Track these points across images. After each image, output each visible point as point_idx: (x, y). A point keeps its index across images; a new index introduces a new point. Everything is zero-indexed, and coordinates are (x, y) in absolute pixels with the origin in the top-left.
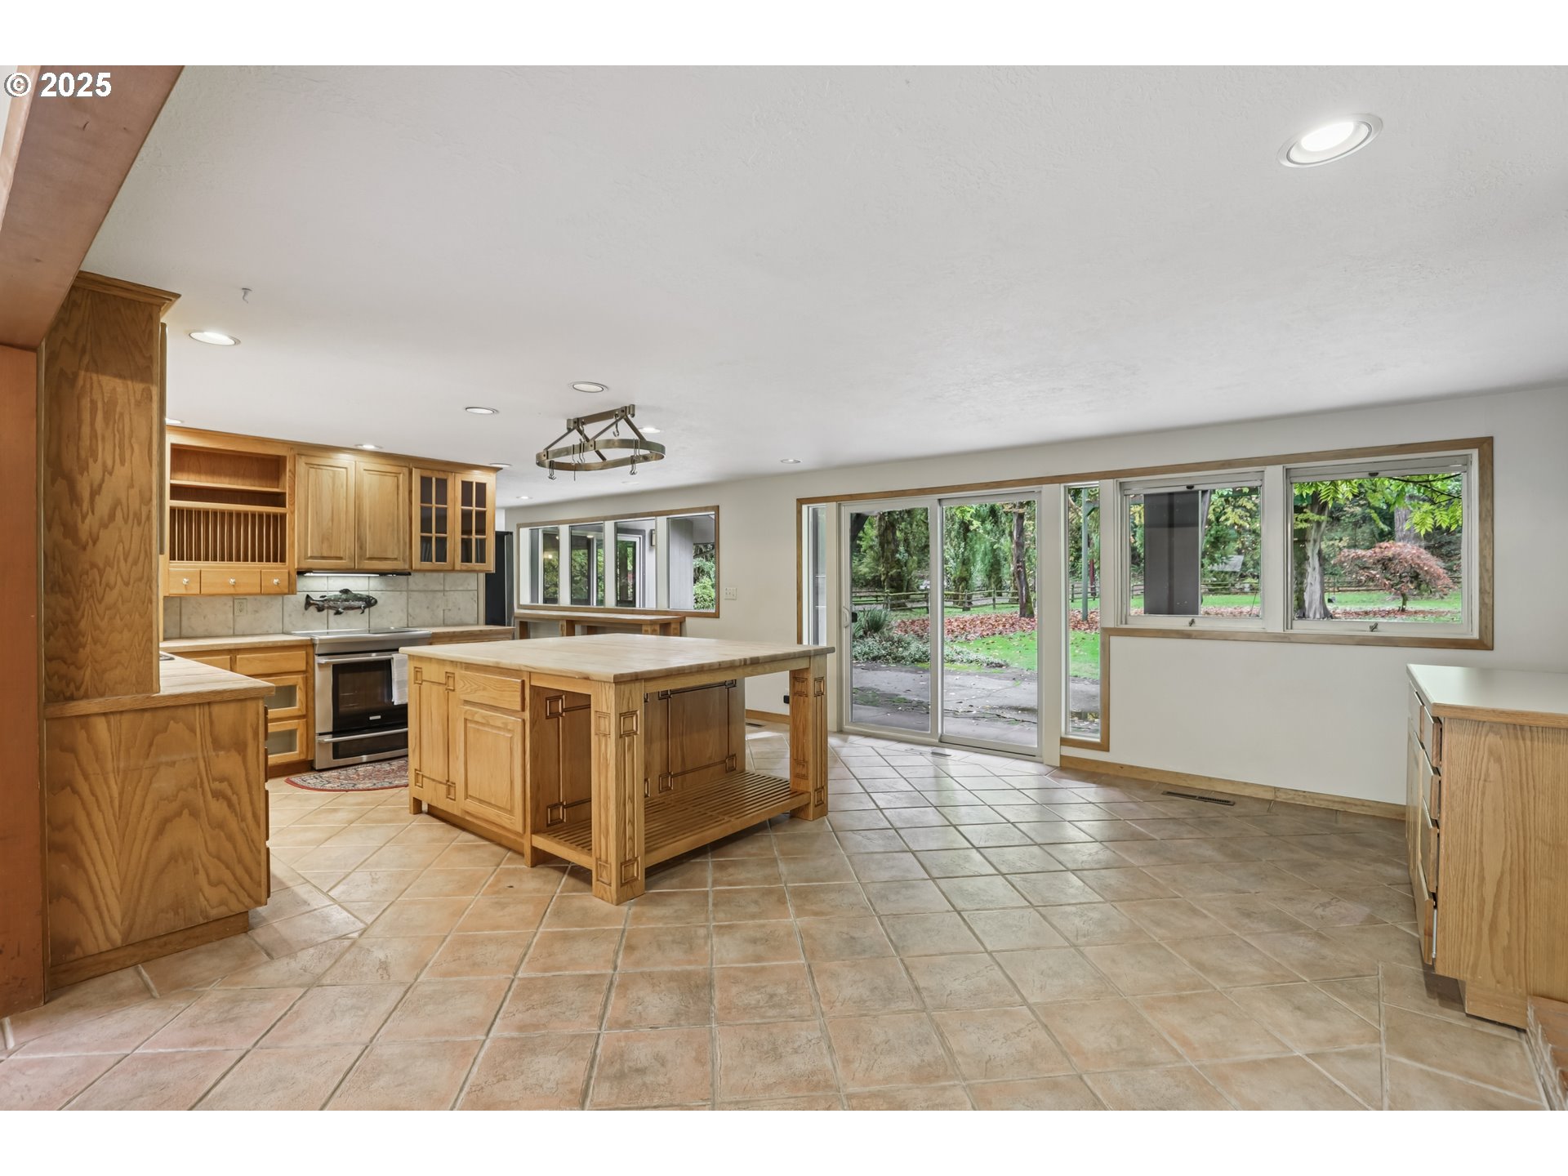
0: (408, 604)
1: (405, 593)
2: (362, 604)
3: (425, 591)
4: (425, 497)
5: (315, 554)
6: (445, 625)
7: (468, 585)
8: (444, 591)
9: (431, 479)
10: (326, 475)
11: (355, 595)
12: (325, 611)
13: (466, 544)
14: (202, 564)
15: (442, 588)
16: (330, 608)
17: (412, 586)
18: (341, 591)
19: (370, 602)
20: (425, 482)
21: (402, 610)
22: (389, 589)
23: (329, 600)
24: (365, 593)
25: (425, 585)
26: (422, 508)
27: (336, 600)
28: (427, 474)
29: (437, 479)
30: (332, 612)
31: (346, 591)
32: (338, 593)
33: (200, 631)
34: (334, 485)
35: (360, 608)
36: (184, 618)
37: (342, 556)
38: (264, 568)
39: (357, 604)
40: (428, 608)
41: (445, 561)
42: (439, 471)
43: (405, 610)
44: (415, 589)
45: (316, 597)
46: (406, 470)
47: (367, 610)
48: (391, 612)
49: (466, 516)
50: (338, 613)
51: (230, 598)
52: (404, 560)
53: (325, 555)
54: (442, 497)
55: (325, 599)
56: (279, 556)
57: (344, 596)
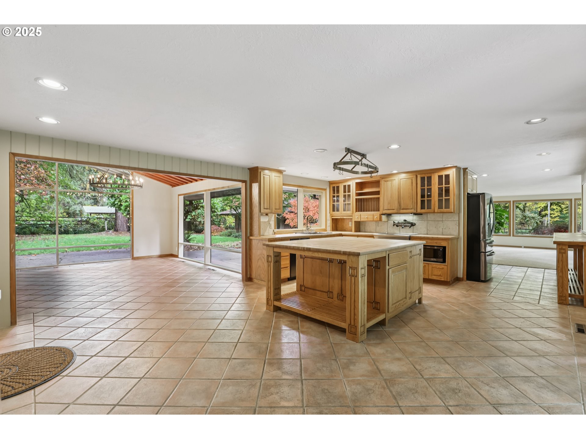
0: (427, 225)
1: (426, 221)
2: (410, 225)
3: (434, 221)
4: (423, 185)
5: (386, 209)
6: (443, 235)
7: (454, 218)
8: (442, 221)
9: (425, 177)
10: (389, 183)
11: (408, 222)
12: (399, 227)
13: (440, 201)
14: (361, 213)
15: (441, 219)
16: (400, 226)
17: (429, 219)
18: (404, 220)
19: (413, 225)
20: (423, 179)
21: (425, 228)
22: (420, 220)
23: (400, 223)
24: (411, 221)
25: (434, 218)
26: (421, 189)
27: (402, 223)
28: (423, 176)
29: (427, 177)
30: (401, 227)
31: (405, 220)
32: (403, 221)
33: (369, 231)
34: (391, 186)
35: (409, 226)
36: (366, 227)
37: (394, 208)
38: (374, 213)
39: (408, 225)
40: (435, 227)
41: (431, 209)
42: (427, 173)
43: (426, 228)
44: (430, 220)
45: (396, 222)
46: (415, 176)
47: (412, 227)
48: (421, 228)
49: (440, 189)
50: (403, 228)
51: (375, 222)
52: (414, 209)
53: (389, 209)
54: (429, 183)
55: (398, 223)
56: (378, 210)
57: (404, 222)
